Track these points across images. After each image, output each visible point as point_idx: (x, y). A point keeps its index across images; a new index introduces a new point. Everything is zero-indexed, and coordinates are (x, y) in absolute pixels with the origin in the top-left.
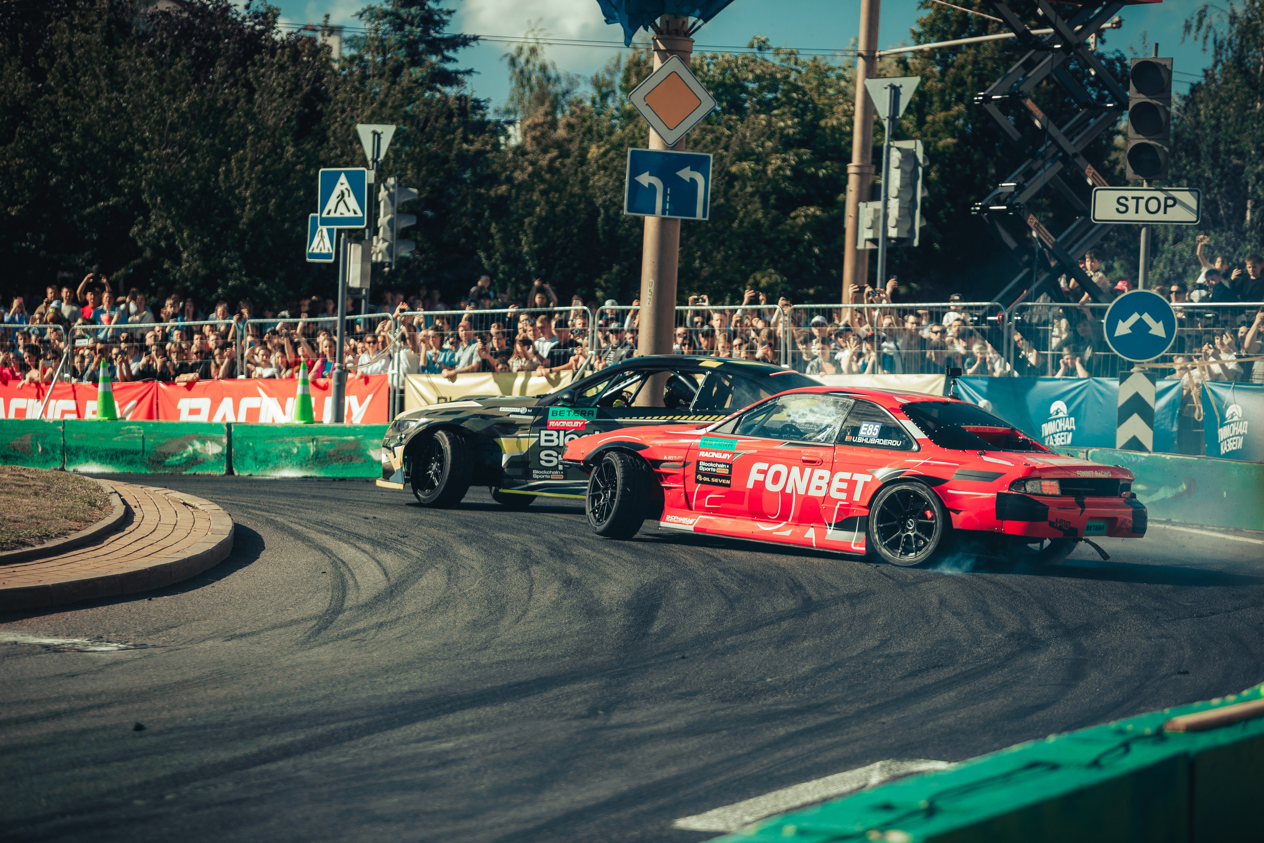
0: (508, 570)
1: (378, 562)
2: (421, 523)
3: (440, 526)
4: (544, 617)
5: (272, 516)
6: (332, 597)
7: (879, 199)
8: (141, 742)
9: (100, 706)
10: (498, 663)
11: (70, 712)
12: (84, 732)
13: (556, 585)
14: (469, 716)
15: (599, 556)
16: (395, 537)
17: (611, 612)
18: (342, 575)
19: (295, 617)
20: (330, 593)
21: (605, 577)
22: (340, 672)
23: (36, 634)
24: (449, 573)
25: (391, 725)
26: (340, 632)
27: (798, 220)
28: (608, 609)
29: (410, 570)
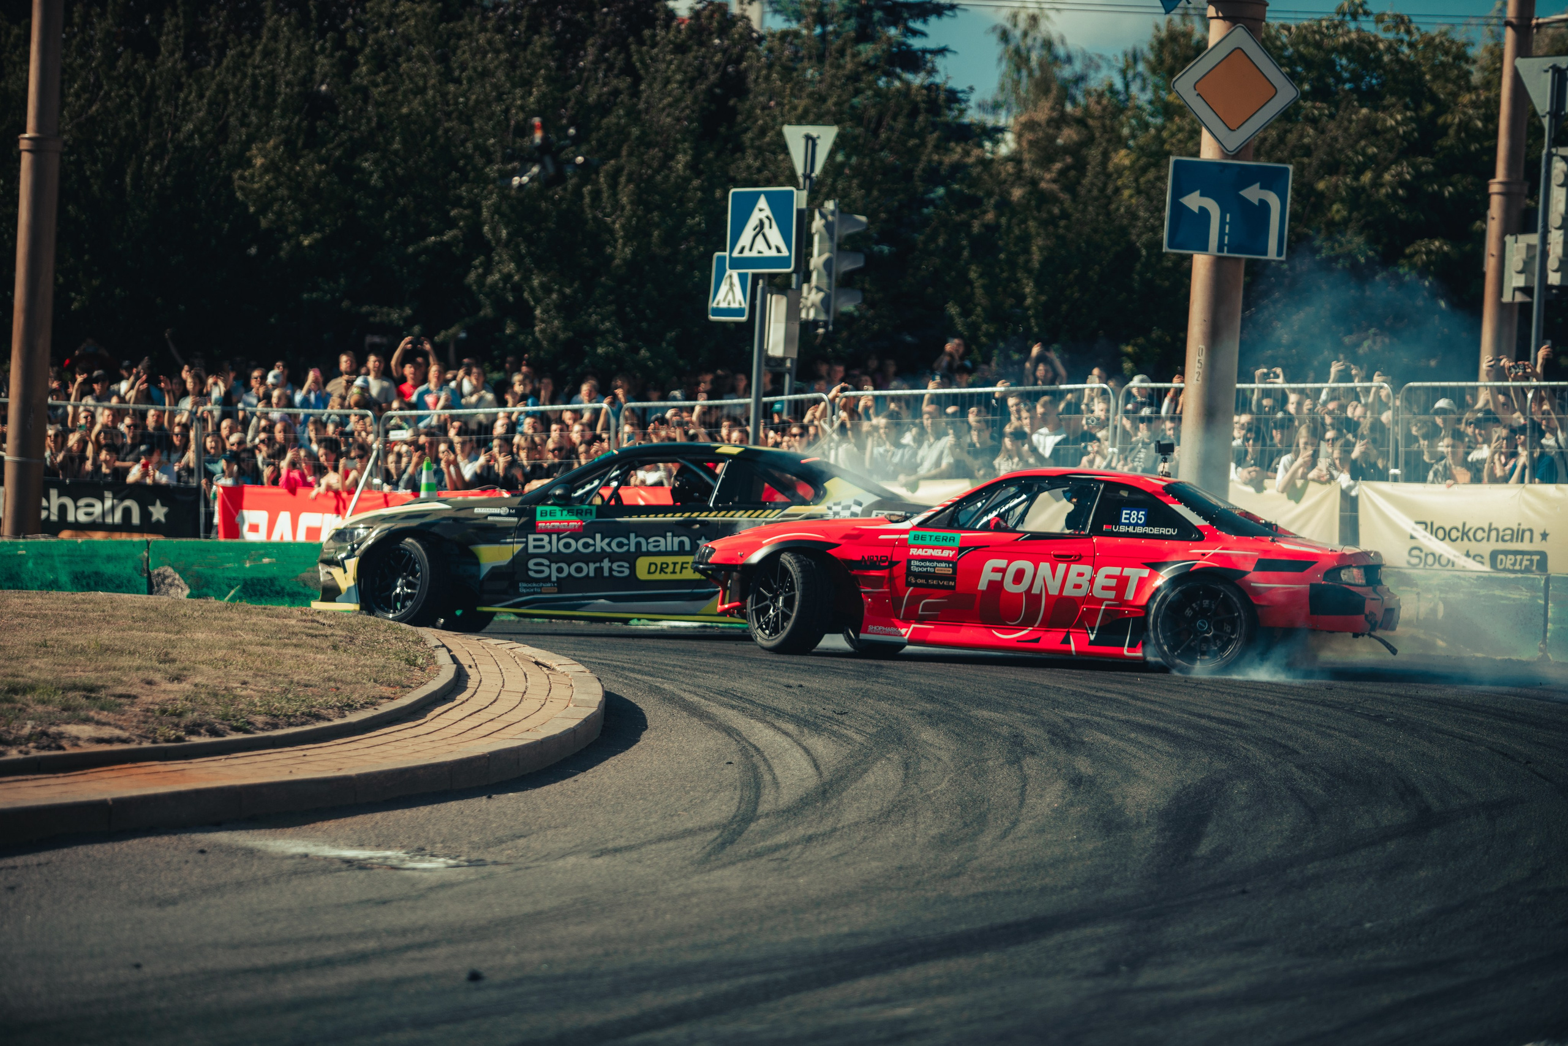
0: (991, 763)
1: (807, 750)
2: (866, 694)
3: (894, 699)
4: (1041, 831)
5: (658, 682)
6: (742, 798)
7: (1535, 231)
8: (478, 997)
9: (421, 946)
10: (975, 896)
11: (381, 954)
12: (398, 982)
13: (1059, 785)
14: (934, 970)
15: (1122, 744)
16: (829, 714)
17: (1139, 825)
18: (755, 768)
19: (690, 825)
20: (738, 792)
21: (1130, 775)
22: (752, 904)
23: (334, 843)
24: (907, 766)
25: (823, 981)
26: (752, 847)
27: (1416, 258)
28: (1135, 821)
29: (851, 761)
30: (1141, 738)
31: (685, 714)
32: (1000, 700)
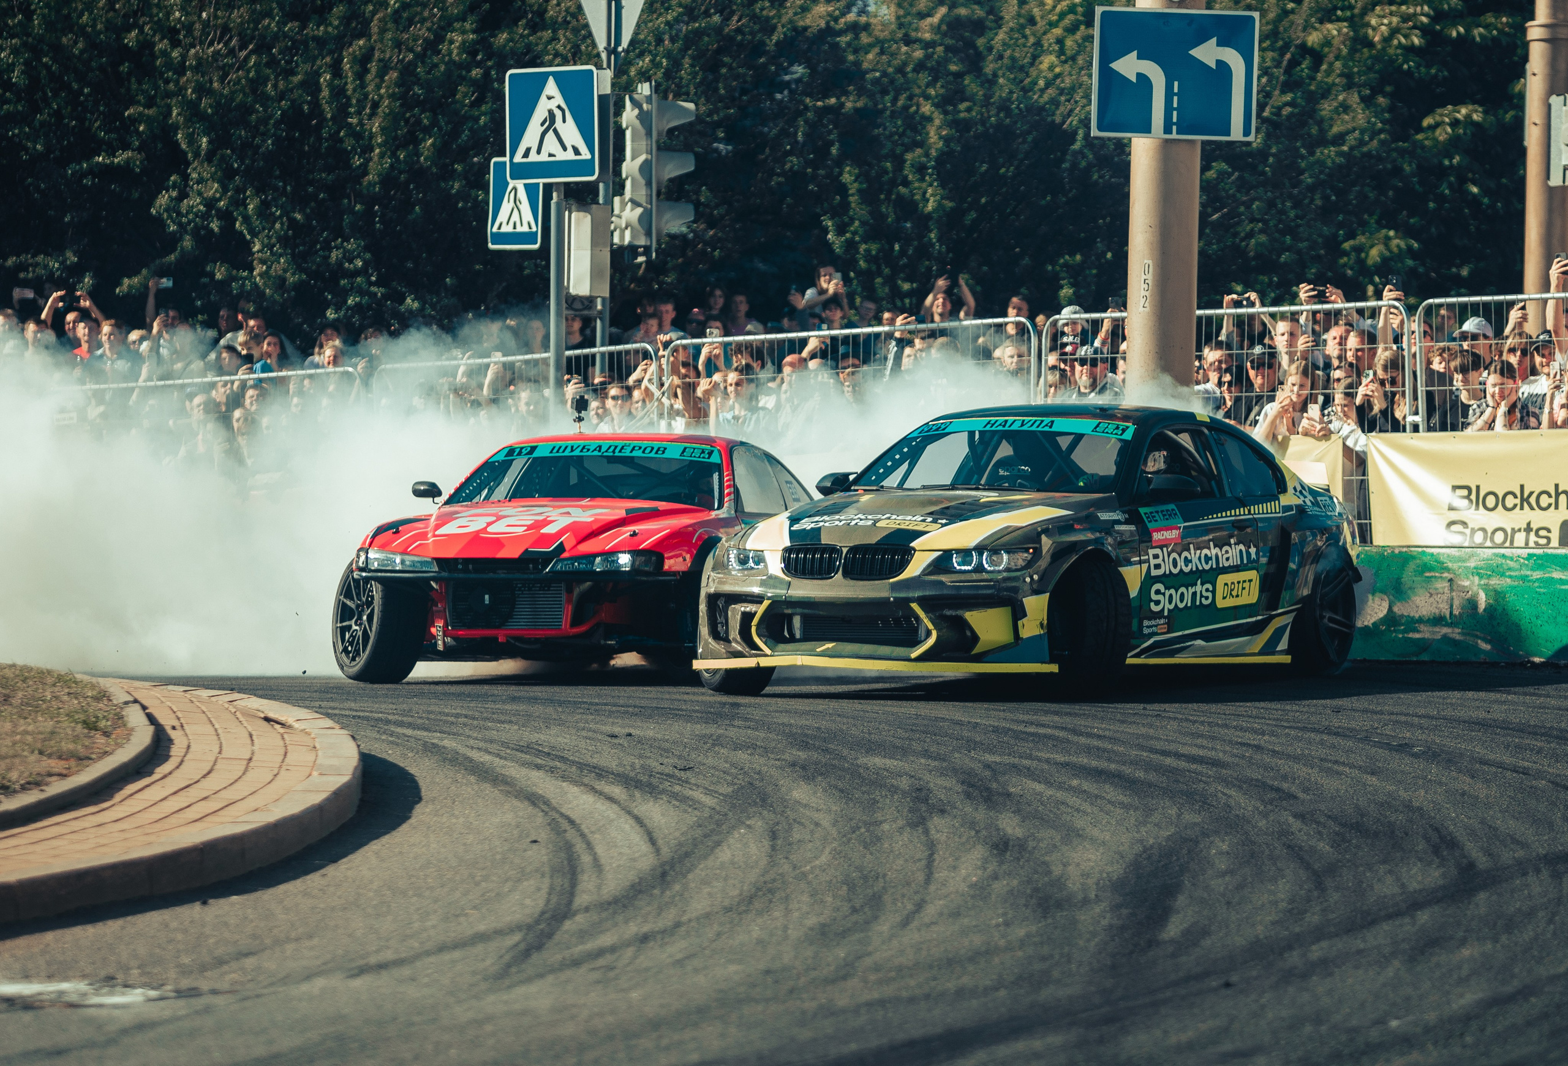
0: (886, 827)
1: (638, 820)
2: (718, 742)
3: (754, 747)
4: (956, 914)
5: (435, 738)
6: (552, 888)
10: (869, 1004)
13: (978, 853)
15: (1060, 795)
16: (669, 770)
17: (1086, 901)
18: (569, 847)
19: (482, 927)
20: (547, 881)
22: (568, 1029)
24: (774, 835)
26: (567, 954)
27: (1438, 131)
28: (1080, 896)
29: (699, 832)
30: (1086, 785)
31: (472, 779)
32: (898, 743)
